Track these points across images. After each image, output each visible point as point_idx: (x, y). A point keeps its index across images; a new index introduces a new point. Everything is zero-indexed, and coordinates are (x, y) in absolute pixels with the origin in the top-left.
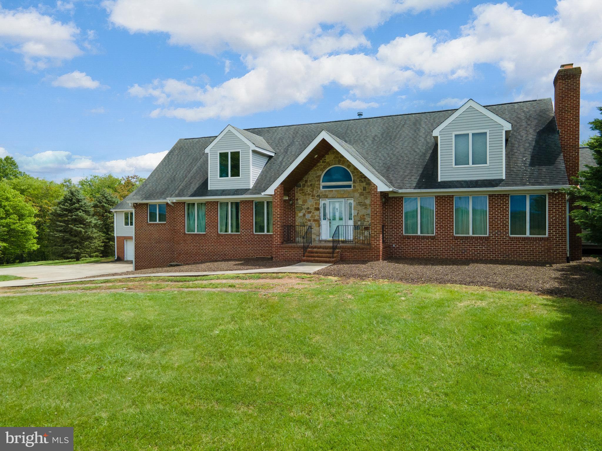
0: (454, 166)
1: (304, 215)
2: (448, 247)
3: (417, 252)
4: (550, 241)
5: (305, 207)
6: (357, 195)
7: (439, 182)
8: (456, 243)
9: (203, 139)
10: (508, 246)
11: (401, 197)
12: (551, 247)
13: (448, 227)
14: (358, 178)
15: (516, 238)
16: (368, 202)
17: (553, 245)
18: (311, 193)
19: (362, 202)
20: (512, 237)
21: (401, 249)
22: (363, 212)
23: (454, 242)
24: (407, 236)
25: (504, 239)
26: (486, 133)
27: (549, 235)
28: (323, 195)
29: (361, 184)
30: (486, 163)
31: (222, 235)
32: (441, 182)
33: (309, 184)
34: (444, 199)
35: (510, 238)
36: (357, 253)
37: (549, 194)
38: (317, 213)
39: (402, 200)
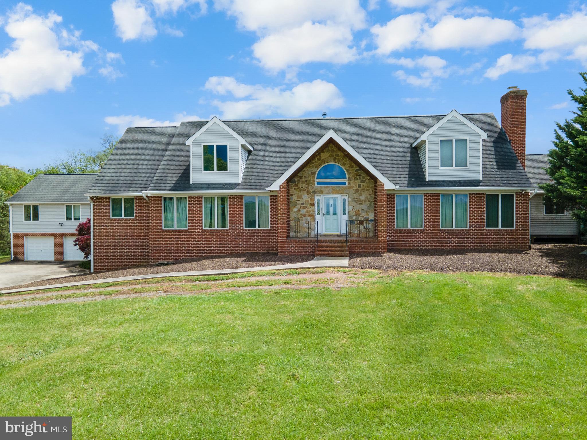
0: (440, 167)
1: (299, 210)
2: (435, 239)
3: (408, 244)
4: (517, 232)
5: (300, 202)
6: (352, 191)
7: (427, 181)
8: (442, 235)
9: (158, 128)
10: (485, 237)
11: (393, 194)
12: (518, 237)
13: (435, 221)
14: (353, 176)
15: (492, 230)
16: (363, 198)
17: (520, 236)
18: (306, 188)
19: (356, 199)
20: (488, 230)
21: (394, 242)
22: (358, 207)
23: (440, 234)
24: (399, 229)
25: (482, 231)
26: (466, 140)
27: (516, 228)
28: (318, 191)
29: (356, 181)
30: (466, 166)
31: (207, 231)
32: (429, 181)
33: (304, 180)
34: (432, 197)
35: (487, 230)
36: (365, 246)
37: (517, 193)
38: (311, 208)
39: (395, 197)
